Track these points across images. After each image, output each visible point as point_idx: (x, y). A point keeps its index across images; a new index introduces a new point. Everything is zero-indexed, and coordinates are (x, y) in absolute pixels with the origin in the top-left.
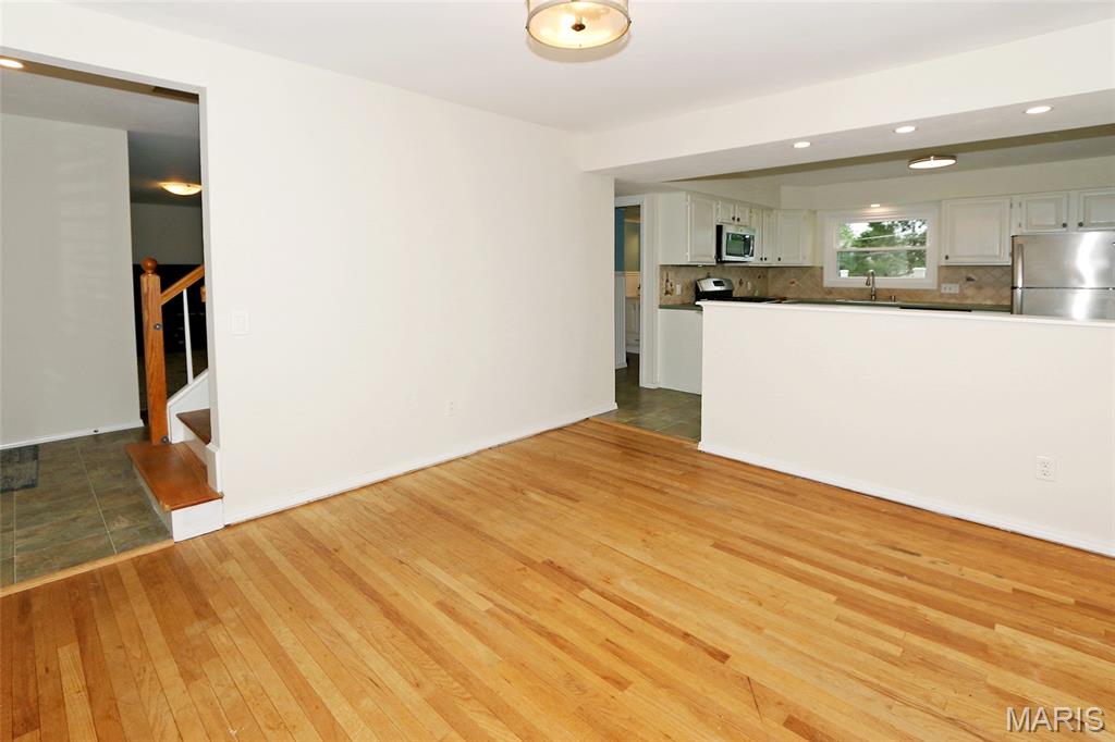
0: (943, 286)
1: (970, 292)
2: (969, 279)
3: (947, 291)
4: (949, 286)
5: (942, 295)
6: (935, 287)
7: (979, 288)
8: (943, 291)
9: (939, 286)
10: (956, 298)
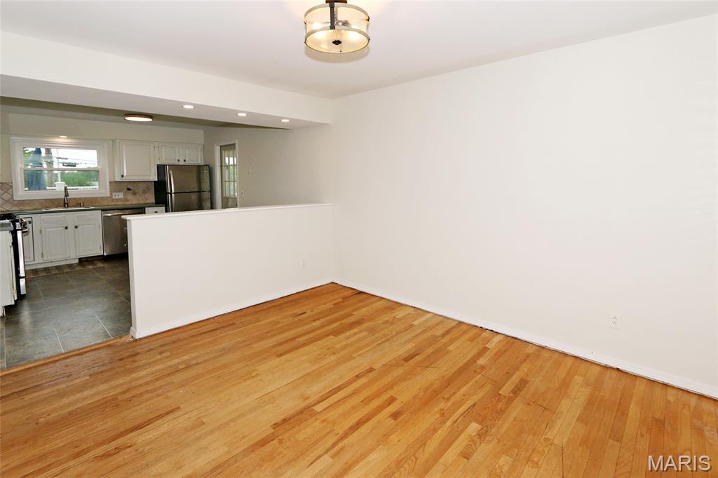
0: (114, 194)
1: (130, 197)
2: (129, 189)
3: (117, 197)
4: (116, 194)
5: (113, 200)
6: (108, 195)
7: (135, 194)
8: (114, 197)
9: (111, 194)
10: (122, 201)
